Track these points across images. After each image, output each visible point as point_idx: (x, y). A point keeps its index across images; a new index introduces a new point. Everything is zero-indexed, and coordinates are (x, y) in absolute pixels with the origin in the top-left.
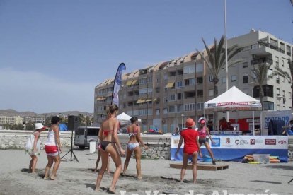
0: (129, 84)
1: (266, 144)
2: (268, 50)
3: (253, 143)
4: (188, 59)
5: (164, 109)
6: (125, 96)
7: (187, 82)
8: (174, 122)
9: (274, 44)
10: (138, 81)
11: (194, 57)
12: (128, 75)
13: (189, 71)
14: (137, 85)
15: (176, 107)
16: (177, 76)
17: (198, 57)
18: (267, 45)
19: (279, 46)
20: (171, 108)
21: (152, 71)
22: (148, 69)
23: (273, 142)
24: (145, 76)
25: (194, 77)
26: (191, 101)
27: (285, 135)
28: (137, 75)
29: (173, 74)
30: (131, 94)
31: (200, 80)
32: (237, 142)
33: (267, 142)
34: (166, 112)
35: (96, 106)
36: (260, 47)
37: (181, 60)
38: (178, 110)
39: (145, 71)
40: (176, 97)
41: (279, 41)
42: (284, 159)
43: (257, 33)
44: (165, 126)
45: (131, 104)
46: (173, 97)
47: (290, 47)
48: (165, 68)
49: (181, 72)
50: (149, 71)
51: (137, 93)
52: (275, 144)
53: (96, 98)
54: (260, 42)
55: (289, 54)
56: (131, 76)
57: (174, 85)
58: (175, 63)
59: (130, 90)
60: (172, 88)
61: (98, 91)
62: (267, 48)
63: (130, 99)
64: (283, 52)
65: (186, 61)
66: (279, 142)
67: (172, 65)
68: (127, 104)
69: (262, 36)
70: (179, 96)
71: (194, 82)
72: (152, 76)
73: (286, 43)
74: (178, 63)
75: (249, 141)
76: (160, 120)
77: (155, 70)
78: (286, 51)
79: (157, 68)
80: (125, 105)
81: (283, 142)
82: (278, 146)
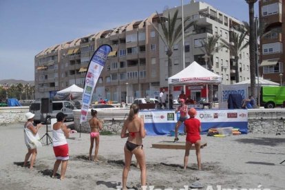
0: (70, 52)
1: (228, 117)
2: (209, 20)
3: (216, 116)
4: (130, 28)
5: (106, 77)
6: (67, 65)
7: (130, 50)
8: (118, 89)
9: (213, 15)
10: (79, 50)
11: (136, 26)
12: (69, 43)
13: (131, 40)
14: (79, 53)
15: (119, 75)
16: (120, 45)
17: (141, 26)
18: (207, 15)
19: (218, 16)
20: (114, 76)
21: (93, 40)
22: (90, 37)
23: (235, 116)
24: (87, 45)
25: (136, 45)
26: (134, 69)
27: (244, 108)
28: (78, 44)
29: (115, 42)
30: (72, 62)
31: (142, 48)
32: (202, 116)
33: (230, 116)
34: (108, 80)
35: (37, 75)
36: (201, 17)
37: (123, 28)
38: (121, 78)
39: (87, 39)
40: (119, 65)
41: (218, 12)
42: (244, 130)
43: (198, 3)
44: (109, 93)
45: (73, 72)
46: (115, 65)
47: (227, 18)
48: (107, 37)
49: (123, 41)
50: (91, 39)
51: (79, 61)
52: (236, 117)
53: (36, 68)
54: (201, 13)
55: (226, 24)
56: (72, 45)
57: (116, 53)
58: (117, 32)
59: (72, 58)
60: (114, 56)
61: (38, 60)
62: (207, 18)
63: (72, 68)
64: (221, 22)
65: (128, 29)
66: (240, 115)
67: (114, 34)
68: (69, 73)
69: (202, 6)
70: (122, 64)
71: (136, 50)
72: (94, 45)
73: (224, 14)
74: (120, 32)
75: (212, 115)
76: (103, 88)
77: (96, 38)
78: (224, 22)
79: (99, 36)
80: (66, 74)
81: (243, 115)
82: (239, 119)
